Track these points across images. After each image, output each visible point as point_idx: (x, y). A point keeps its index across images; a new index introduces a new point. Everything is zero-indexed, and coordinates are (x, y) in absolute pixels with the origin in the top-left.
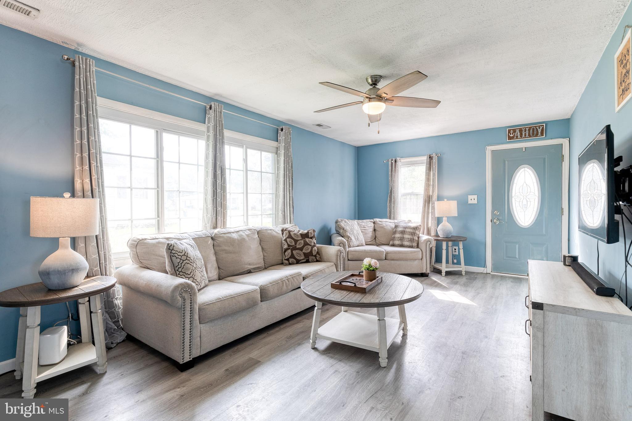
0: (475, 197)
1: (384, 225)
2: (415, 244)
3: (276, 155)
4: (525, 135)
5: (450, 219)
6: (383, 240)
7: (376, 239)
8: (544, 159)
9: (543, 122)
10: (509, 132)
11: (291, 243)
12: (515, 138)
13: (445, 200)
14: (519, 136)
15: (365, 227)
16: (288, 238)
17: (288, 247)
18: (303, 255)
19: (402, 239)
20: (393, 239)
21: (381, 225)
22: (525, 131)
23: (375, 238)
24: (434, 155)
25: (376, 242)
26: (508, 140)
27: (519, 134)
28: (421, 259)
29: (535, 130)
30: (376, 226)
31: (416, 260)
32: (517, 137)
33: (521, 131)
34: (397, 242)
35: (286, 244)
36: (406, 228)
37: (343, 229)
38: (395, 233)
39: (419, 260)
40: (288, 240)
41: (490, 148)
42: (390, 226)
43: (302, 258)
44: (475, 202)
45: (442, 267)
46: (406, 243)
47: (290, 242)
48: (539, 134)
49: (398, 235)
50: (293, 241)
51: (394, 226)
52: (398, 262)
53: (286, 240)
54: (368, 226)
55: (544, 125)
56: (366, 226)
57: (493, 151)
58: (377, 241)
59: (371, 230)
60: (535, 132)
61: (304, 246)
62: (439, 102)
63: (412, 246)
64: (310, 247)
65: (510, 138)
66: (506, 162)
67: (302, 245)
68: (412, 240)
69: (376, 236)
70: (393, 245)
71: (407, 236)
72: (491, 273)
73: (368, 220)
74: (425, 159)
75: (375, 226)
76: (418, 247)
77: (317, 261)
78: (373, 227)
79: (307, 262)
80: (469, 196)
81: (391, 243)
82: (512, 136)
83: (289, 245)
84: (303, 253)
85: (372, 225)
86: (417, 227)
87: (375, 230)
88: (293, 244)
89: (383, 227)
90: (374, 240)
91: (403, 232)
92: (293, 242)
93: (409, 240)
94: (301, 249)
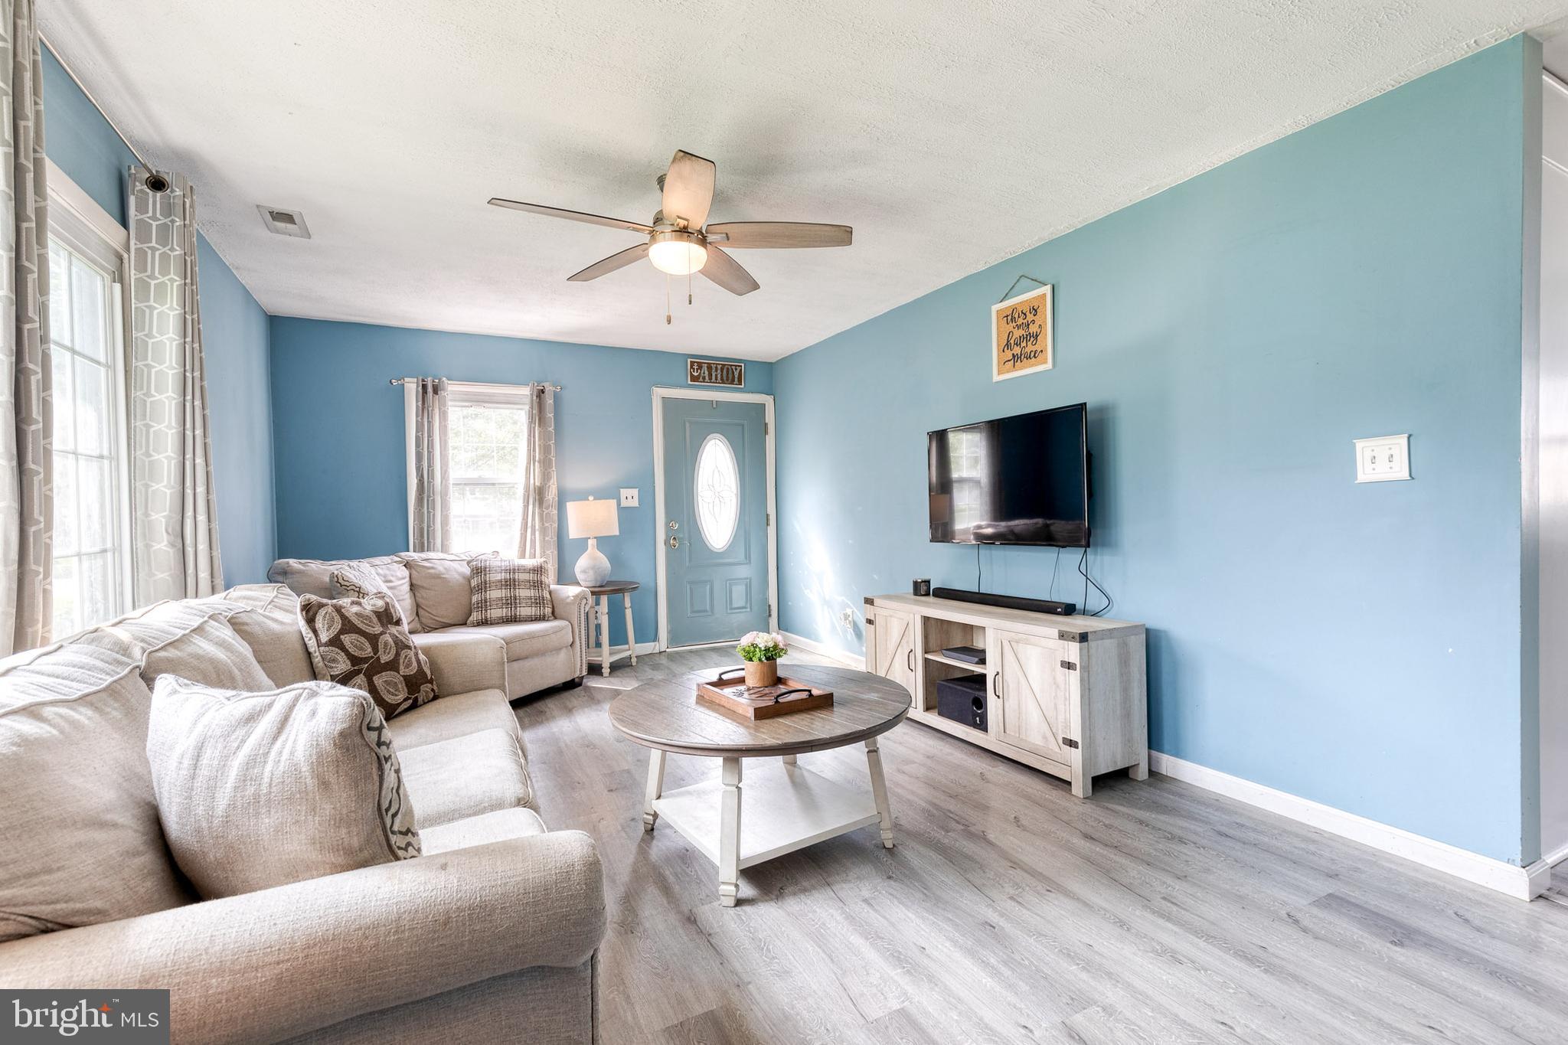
0: (635, 492)
1: (441, 568)
2: (548, 611)
3: (117, 287)
4: (716, 379)
5: (603, 542)
6: (446, 614)
7: (421, 612)
8: (743, 426)
9: (740, 361)
10: (691, 367)
11: (361, 649)
12: (701, 379)
13: (591, 498)
14: (707, 378)
15: (390, 581)
16: (342, 632)
17: (353, 665)
18: (402, 686)
19: (511, 602)
20: (484, 605)
21: (432, 571)
22: (716, 371)
23: (417, 613)
24: (549, 388)
25: (421, 623)
26: (689, 382)
27: (707, 372)
28: (571, 646)
29: (730, 372)
30: (414, 572)
31: (561, 649)
32: (704, 378)
33: (709, 368)
34: (496, 613)
35: (341, 657)
36: (514, 573)
37: (359, 592)
38: (483, 587)
39: (566, 647)
40: (346, 639)
41: (659, 393)
42: (458, 572)
43: (401, 697)
44: (635, 503)
45: (600, 656)
46: (525, 611)
47: (356, 646)
48: (736, 380)
49: (495, 594)
50: (363, 639)
51: (467, 571)
52: (527, 664)
53: (335, 642)
54: (396, 576)
55: (743, 365)
56: (392, 576)
57: (665, 400)
58: (424, 620)
59: (406, 587)
60: (730, 376)
61: (398, 654)
62: (755, 286)
63: (544, 616)
64: (412, 653)
65: (694, 379)
66: (687, 425)
67: (393, 652)
68: (539, 602)
69: (418, 606)
70: (484, 623)
71: (524, 593)
72: (667, 650)
73: (386, 559)
74: (525, 391)
75: (413, 576)
76: (554, 616)
77: (435, 698)
78: (408, 579)
79: (414, 706)
80: (622, 490)
81: (475, 616)
82: (696, 374)
83: (354, 660)
84: (403, 676)
85: (405, 572)
86: (541, 567)
87: (413, 587)
88: (368, 651)
89: (438, 577)
90: (417, 618)
91: (510, 584)
92: (367, 644)
93: (504, 601)
94: (393, 666)
